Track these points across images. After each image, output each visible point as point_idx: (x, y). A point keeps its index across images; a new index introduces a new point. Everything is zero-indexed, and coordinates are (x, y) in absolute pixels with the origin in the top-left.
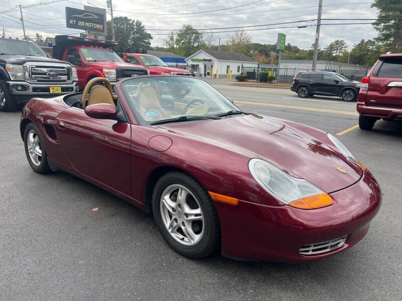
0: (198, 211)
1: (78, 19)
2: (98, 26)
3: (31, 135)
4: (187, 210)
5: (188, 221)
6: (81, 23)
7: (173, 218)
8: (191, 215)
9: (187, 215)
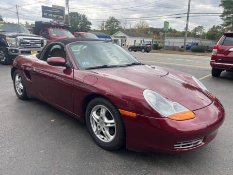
0: (113, 121)
1: (49, 13)
2: (60, 17)
3: (17, 77)
4: (106, 120)
5: (107, 127)
6: (50, 15)
7: (98, 125)
8: (108, 123)
9: (106, 124)
